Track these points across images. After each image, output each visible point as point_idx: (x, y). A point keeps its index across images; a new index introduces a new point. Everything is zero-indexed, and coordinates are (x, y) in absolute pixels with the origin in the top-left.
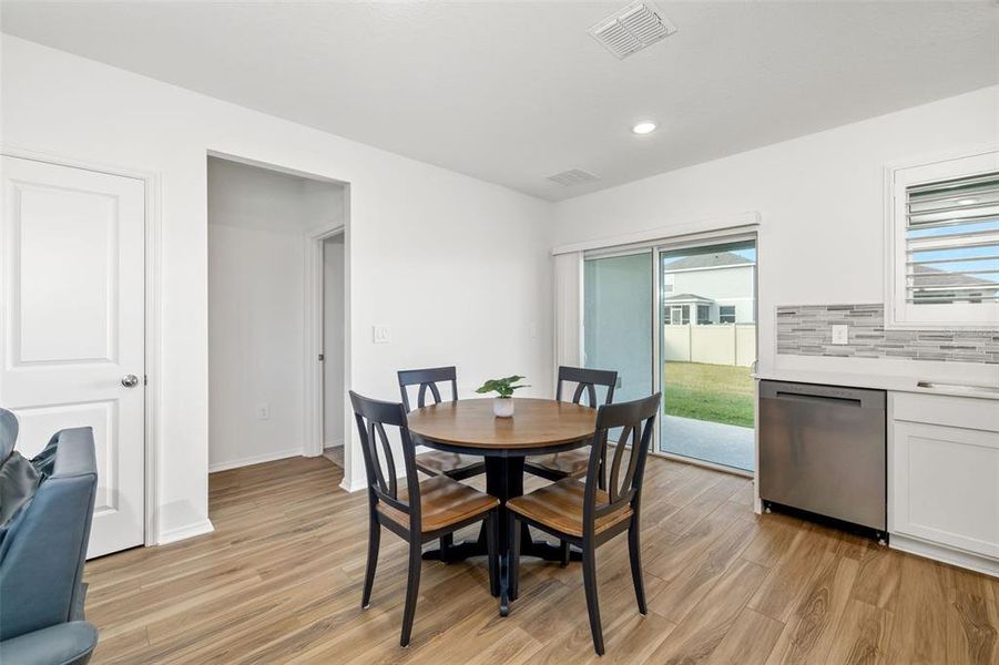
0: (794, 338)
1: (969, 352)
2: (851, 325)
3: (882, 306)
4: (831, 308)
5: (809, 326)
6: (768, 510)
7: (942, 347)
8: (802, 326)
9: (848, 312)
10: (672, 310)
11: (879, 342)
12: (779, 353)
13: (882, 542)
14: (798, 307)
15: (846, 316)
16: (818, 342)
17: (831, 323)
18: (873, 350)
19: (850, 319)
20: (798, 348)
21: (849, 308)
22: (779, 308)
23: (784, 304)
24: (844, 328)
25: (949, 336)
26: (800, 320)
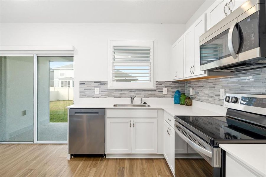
0: (84, 92)
1: (125, 95)
2: (100, 87)
3: (107, 82)
4: (95, 82)
5: (89, 88)
6: (73, 157)
7: (120, 94)
8: (87, 88)
9: (99, 83)
10: (64, 82)
12: (80, 97)
13: (104, 157)
14: (86, 82)
15: (99, 85)
16: (91, 93)
17: (95, 87)
18: (105, 95)
19: (100, 86)
20: (86, 95)
21: (99, 82)
22: (80, 82)
23: (81, 80)
24: (98, 88)
25: (121, 91)
26: (86, 86)
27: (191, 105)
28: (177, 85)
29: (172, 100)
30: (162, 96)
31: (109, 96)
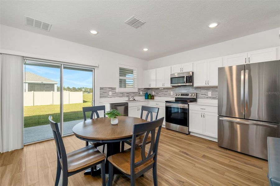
0: (103, 94)
1: (125, 96)
2: (112, 91)
3: (116, 88)
4: (109, 88)
7: (122, 95)
8: (105, 92)
11: (115, 94)
12: (100, 98)
14: (104, 87)
16: (107, 95)
17: (109, 91)
18: (115, 96)
21: (111, 88)
22: (100, 88)
23: (101, 87)
24: (111, 92)
25: (123, 93)
26: (104, 90)
27: (154, 99)
28: (146, 90)
29: (144, 97)
30: (140, 96)
31: (117, 97)
